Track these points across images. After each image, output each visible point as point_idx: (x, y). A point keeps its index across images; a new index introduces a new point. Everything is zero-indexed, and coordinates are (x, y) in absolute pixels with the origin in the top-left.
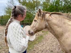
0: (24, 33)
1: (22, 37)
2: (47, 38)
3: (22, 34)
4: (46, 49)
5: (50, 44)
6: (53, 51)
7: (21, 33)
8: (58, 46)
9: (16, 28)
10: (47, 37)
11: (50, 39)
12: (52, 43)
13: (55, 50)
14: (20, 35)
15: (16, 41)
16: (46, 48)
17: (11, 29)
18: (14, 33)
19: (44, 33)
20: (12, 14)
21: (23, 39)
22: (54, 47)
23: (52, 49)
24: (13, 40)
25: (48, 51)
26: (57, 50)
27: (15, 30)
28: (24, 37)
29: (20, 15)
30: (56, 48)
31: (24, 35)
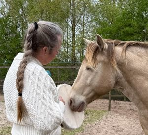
9: (38, 75)
31: (55, 96)
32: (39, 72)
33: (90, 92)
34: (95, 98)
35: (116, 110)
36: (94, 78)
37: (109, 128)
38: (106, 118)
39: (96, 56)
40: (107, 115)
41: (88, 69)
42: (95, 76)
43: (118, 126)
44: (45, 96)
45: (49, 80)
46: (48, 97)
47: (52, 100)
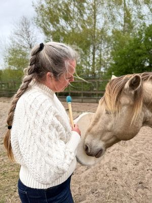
0: (61, 126)
5: (116, 151)
6: (118, 168)
7: (53, 124)
8: (136, 156)
9: (37, 109)
12: (121, 147)
15: (36, 149)
22: (124, 160)
23: (115, 162)
25: (105, 166)
26: (130, 165)
27: (34, 116)
28: (61, 139)
29: (49, 73)
30: (128, 161)
31: (61, 132)
32: (39, 104)
44: (42, 137)
45: (52, 113)
46: (47, 138)
47: (53, 141)
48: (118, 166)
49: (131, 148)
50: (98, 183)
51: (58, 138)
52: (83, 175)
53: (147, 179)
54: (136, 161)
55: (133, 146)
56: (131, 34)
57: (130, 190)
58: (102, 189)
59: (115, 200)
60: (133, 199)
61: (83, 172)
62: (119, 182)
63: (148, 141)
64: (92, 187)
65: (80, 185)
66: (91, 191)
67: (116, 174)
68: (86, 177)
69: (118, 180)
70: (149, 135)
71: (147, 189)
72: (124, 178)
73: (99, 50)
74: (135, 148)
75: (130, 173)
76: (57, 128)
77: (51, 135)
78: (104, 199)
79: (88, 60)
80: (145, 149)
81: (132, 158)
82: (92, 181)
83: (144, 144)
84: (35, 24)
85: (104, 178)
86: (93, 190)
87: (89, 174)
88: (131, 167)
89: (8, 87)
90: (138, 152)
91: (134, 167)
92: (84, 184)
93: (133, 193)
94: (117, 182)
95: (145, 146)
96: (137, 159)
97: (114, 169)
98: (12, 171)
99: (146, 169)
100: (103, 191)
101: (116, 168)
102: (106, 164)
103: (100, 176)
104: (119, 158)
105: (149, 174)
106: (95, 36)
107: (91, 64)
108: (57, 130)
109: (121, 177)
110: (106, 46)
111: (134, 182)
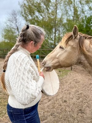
0: (34, 72)
1: (30, 78)
2: (64, 82)
3: (30, 74)
4: (56, 98)
5: (66, 91)
6: (67, 101)
7: (30, 70)
8: (78, 94)
9: (21, 61)
10: (65, 79)
11: (68, 83)
12: (70, 88)
13: (71, 100)
14: (27, 74)
15: (20, 84)
16: (58, 96)
17: (13, 63)
18: (18, 71)
19: (62, 73)
20: (21, 37)
21: (33, 82)
22: (71, 96)
23: (66, 98)
24: (15, 83)
25: (60, 100)
26: (75, 99)
28: (34, 79)
29: (32, 42)
30: (73, 97)
31: (34, 75)
32: (22, 59)
33: (57, 63)
34: (59, 67)
35: (75, 70)
36: (62, 55)
37: (72, 80)
38: (70, 74)
39: (68, 41)
40: (70, 73)
41: (61, 47)
42: (63, 54)
43: (77, 79)
44: (24, 77)
45: (29, 64)
46: (26, 78)
47: (30, 80)
48: (67, 100)
49: (75, 90)
50: (55, 110)
51: (32, 79)
52: (46, 105)
53: (84, 108)
54: (78, 97)
55: (77, 88)
56: (78, 22)
57: (74, 114)
58: (57, 113)
59: (65, 119)
60: (75, 119)
61: (46, 103)
62: (67, 109)
63: (86, 86)
64: (51, 112)
65: (44, 111)
66: (51, 114)
67: (66, 104)
68: (48, 106)
69: (67, 108)
70: (86, 82)
71: (84, 114)
72: (71, 107)
73: (58, 31)
74: (78, 90)
75: (74, 104)
76: (32, 73)
77: (28, 76)
78: (59, 119)
79: (52, 37)
80: (84, 90)
81: (76, 95)
82: (51, 109)
83: (83, 87)
84: (20, 15)
85: (59, 107)
86: (52, 113)
87: (50, 104)
88: (75, 100)
89: (4, 52)
90: (80, 92)
91: (77, 100)
92: (46, 110)
93: (75, 116)
94: (66, 109)
95: (84, 88)
96: (79, 96)
97: (65, 102)
98: (4, 102)
99: (84, 102)
100: (58, 114)
101: (66, 101)
102: (60, 99)
103: (57, 105)
104: (68, 95)
105: (86, 105)
106: (56, 23)
107: (53, 39)
108: (32, 74)
109: (69, 107)
110: (62, 29)
111: (77, 110)
